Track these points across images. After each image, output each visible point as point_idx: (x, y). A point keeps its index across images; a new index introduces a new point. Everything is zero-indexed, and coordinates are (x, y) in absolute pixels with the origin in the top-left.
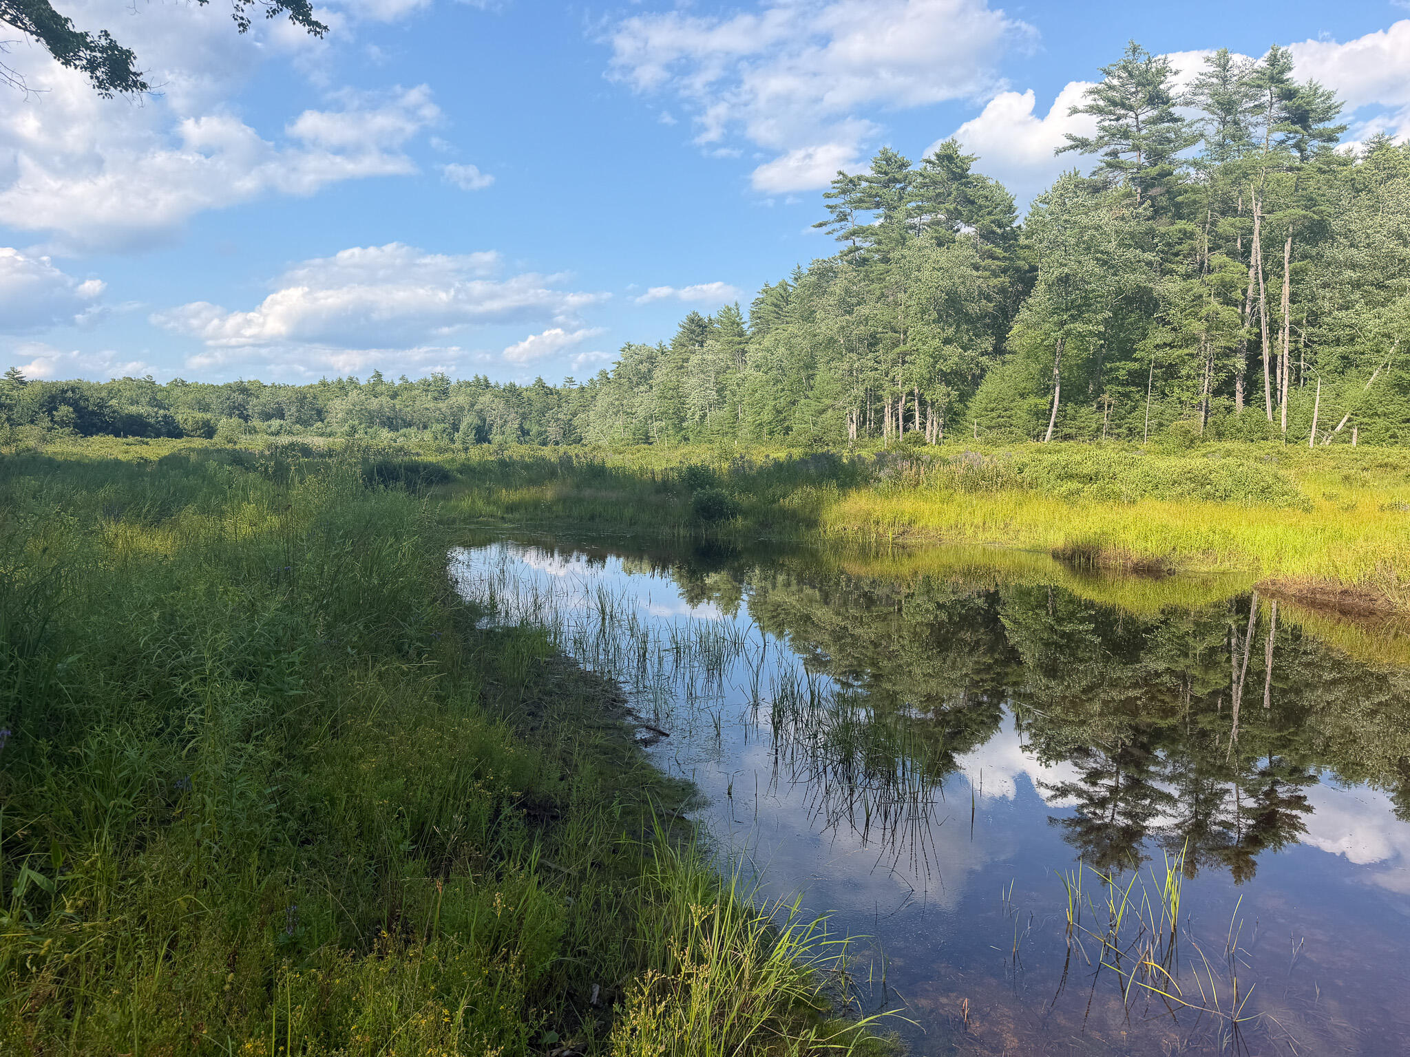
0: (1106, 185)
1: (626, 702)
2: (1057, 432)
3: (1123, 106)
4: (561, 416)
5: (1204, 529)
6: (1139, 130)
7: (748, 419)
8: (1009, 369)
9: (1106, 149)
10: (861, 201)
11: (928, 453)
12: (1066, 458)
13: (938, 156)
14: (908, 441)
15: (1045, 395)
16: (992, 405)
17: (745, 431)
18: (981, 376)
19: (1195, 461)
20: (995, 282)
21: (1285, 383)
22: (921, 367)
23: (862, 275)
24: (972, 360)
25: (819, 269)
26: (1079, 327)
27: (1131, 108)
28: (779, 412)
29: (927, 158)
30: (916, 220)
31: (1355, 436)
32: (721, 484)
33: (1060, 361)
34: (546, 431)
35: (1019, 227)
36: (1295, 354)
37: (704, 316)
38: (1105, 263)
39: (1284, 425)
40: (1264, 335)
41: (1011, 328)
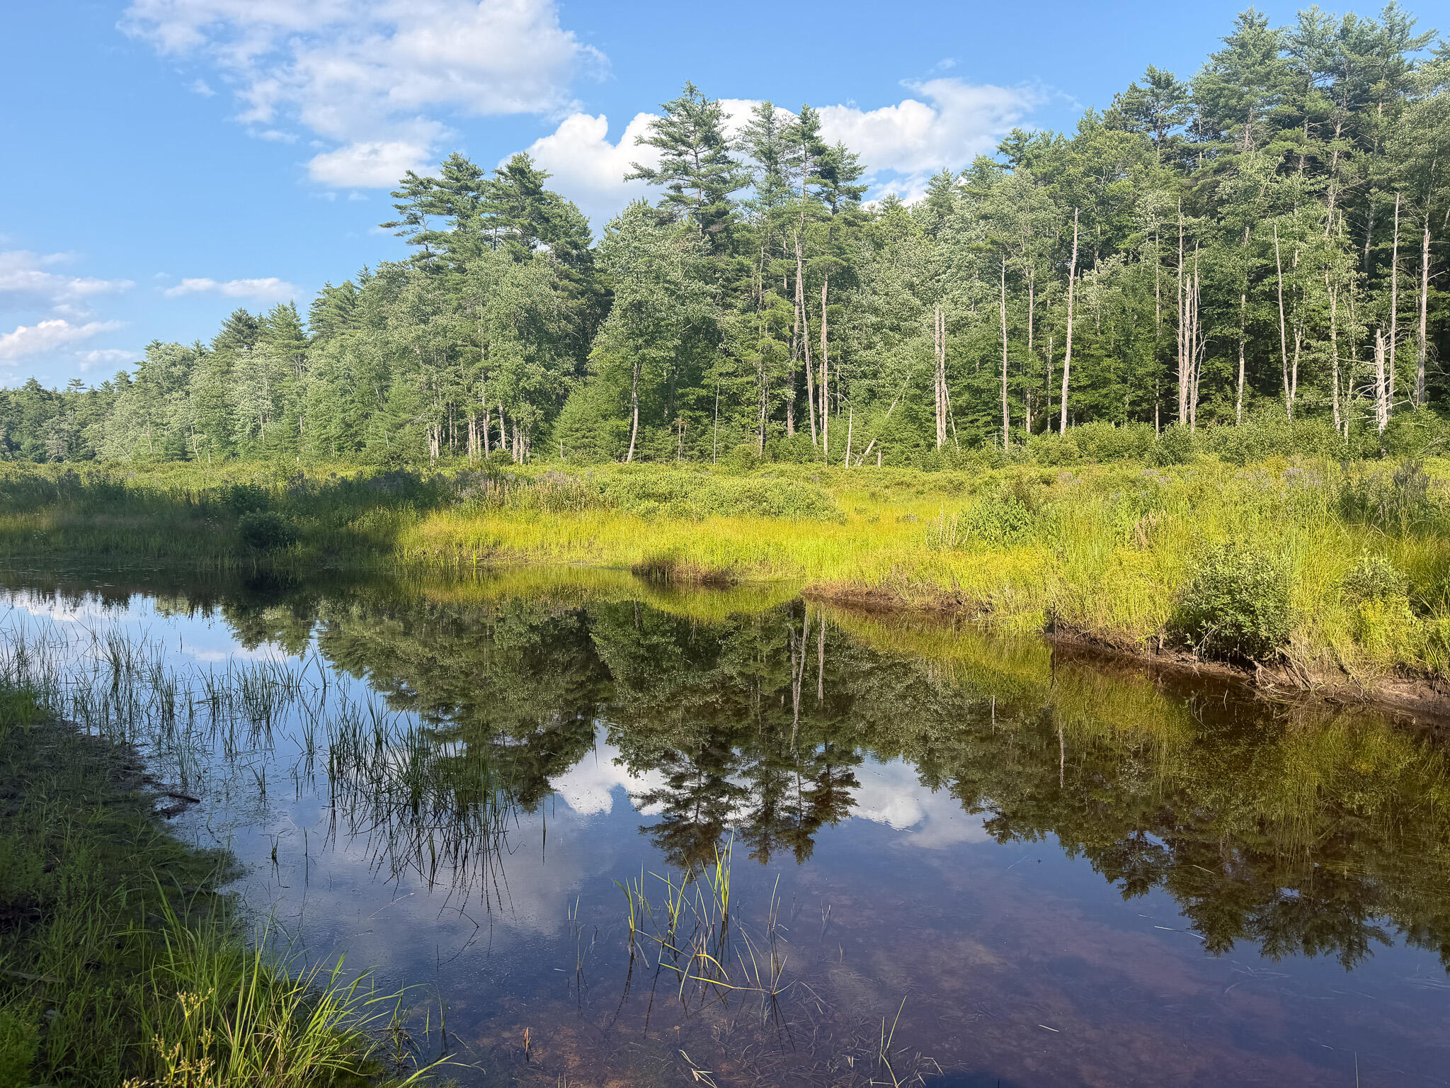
0: (671, 218)
1: (144, 768)
2: (638, 453)
3: (684, 143)
4: (65, 426)
5: (760, 543)
6: (699, 168)
7: (311, 431)
8: (591, 391)
9: (670, 183)
10: (432, 205)
11: (513, 472)
12: (643, 478)
13: (511, 169)
14: (494, 459)
15: (625, 417)
16: (577, 426)
17: (309, 446)
18: (565, 397)
19: (754, 481)
20: (573, 303)
21: (826, 411)
22: (504, 385)
23: (436, 284)
24: (555, 379)
25: (389, 272)
26: (653, 353)
27: (690, 146)
28: (350, 426)
29: (498, 169)
30: (491, 232)
31: (879, 458)
32: (275, 507)
33: (637, 385)
34: (43, 445)
35: (594, 250)
36: (833, 386)
37: (254, 314)
38: (673, 293)
39: (826, 449)
40: (808, 368)
41: (591, 350)
